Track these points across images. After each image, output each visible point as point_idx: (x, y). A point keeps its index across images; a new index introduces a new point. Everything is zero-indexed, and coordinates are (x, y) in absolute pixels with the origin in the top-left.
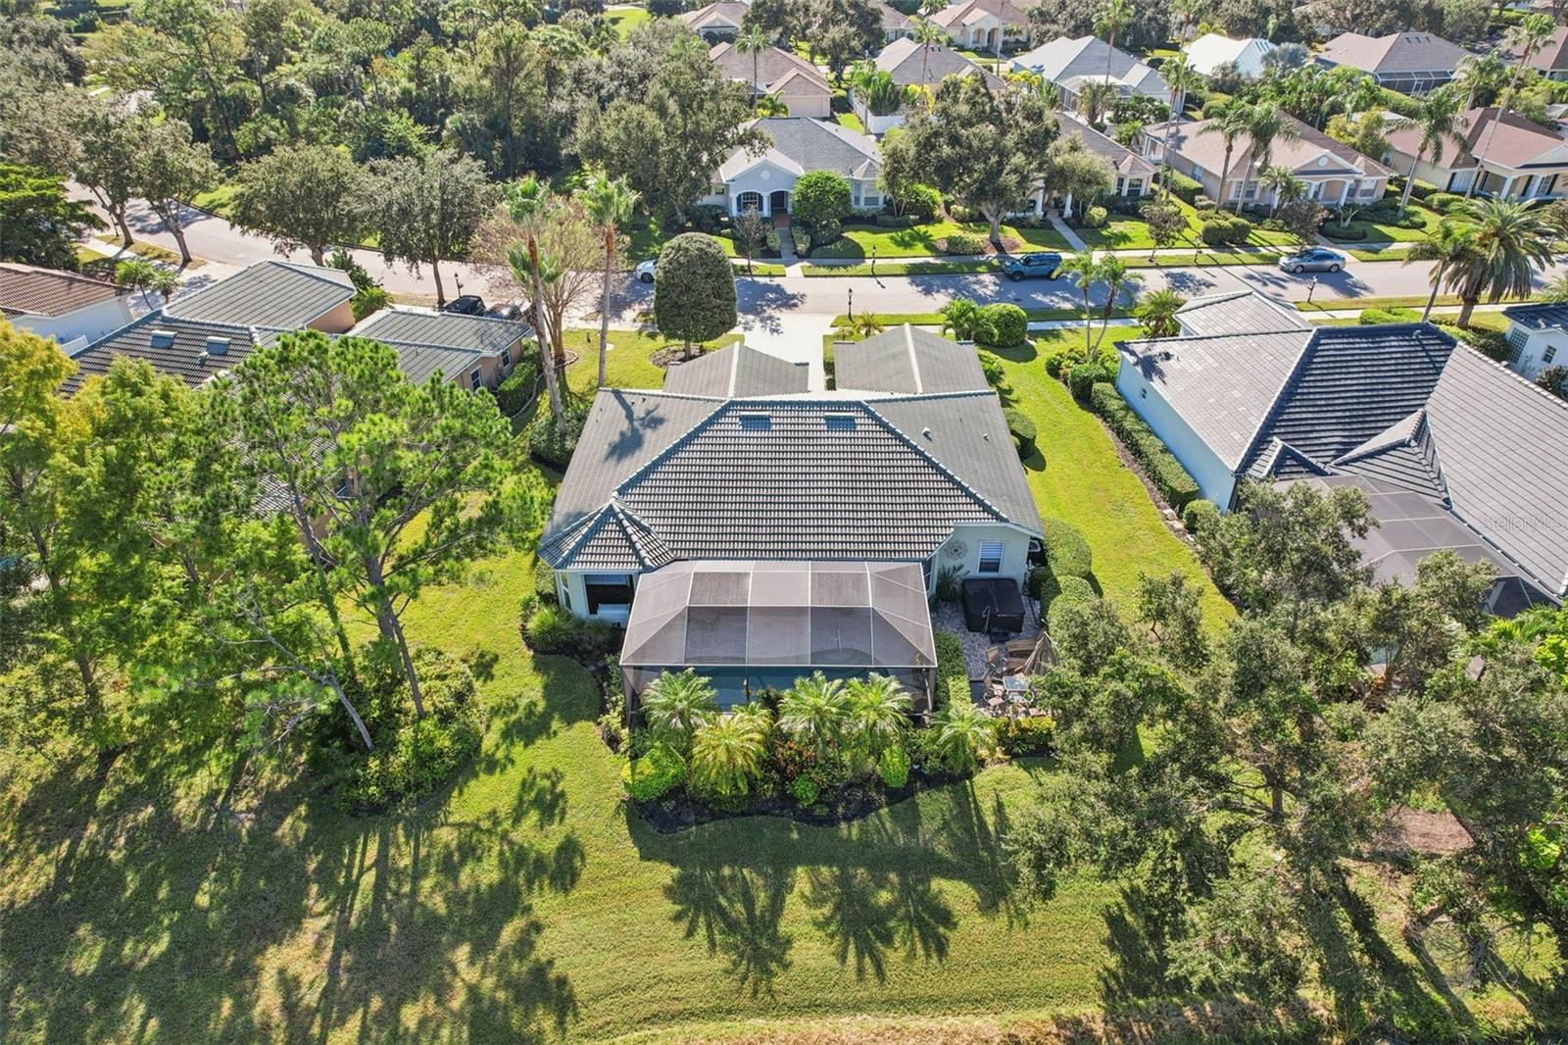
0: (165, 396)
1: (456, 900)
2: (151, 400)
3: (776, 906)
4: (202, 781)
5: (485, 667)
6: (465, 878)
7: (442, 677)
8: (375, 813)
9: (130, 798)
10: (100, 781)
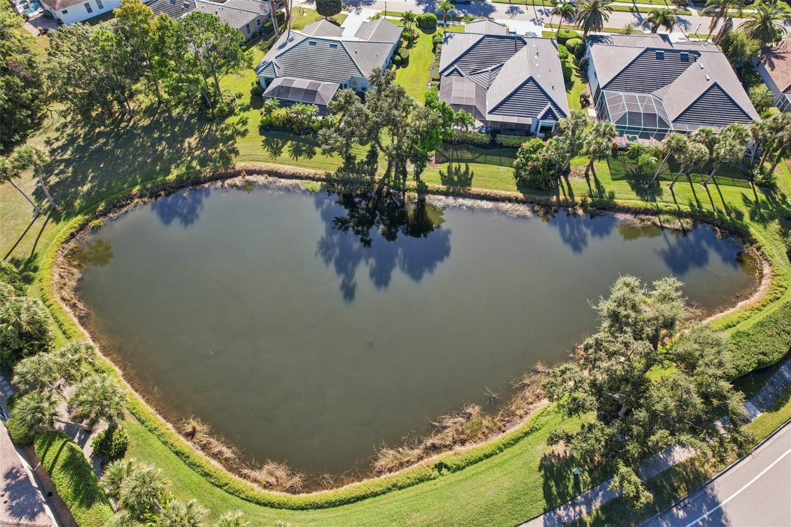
0: (170, 22)
1: (222, 135)
2: (167, 23)
3: (282, 146)
4: (178, 110)
5: (240, 96)
6: (225, 132)
7: (229, 96)
8: (211, 120)
9: (164, 112)
10: (158, 108)
